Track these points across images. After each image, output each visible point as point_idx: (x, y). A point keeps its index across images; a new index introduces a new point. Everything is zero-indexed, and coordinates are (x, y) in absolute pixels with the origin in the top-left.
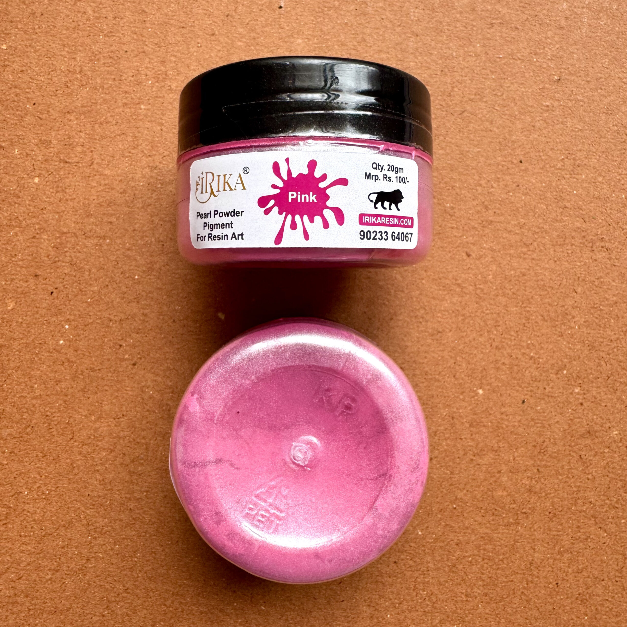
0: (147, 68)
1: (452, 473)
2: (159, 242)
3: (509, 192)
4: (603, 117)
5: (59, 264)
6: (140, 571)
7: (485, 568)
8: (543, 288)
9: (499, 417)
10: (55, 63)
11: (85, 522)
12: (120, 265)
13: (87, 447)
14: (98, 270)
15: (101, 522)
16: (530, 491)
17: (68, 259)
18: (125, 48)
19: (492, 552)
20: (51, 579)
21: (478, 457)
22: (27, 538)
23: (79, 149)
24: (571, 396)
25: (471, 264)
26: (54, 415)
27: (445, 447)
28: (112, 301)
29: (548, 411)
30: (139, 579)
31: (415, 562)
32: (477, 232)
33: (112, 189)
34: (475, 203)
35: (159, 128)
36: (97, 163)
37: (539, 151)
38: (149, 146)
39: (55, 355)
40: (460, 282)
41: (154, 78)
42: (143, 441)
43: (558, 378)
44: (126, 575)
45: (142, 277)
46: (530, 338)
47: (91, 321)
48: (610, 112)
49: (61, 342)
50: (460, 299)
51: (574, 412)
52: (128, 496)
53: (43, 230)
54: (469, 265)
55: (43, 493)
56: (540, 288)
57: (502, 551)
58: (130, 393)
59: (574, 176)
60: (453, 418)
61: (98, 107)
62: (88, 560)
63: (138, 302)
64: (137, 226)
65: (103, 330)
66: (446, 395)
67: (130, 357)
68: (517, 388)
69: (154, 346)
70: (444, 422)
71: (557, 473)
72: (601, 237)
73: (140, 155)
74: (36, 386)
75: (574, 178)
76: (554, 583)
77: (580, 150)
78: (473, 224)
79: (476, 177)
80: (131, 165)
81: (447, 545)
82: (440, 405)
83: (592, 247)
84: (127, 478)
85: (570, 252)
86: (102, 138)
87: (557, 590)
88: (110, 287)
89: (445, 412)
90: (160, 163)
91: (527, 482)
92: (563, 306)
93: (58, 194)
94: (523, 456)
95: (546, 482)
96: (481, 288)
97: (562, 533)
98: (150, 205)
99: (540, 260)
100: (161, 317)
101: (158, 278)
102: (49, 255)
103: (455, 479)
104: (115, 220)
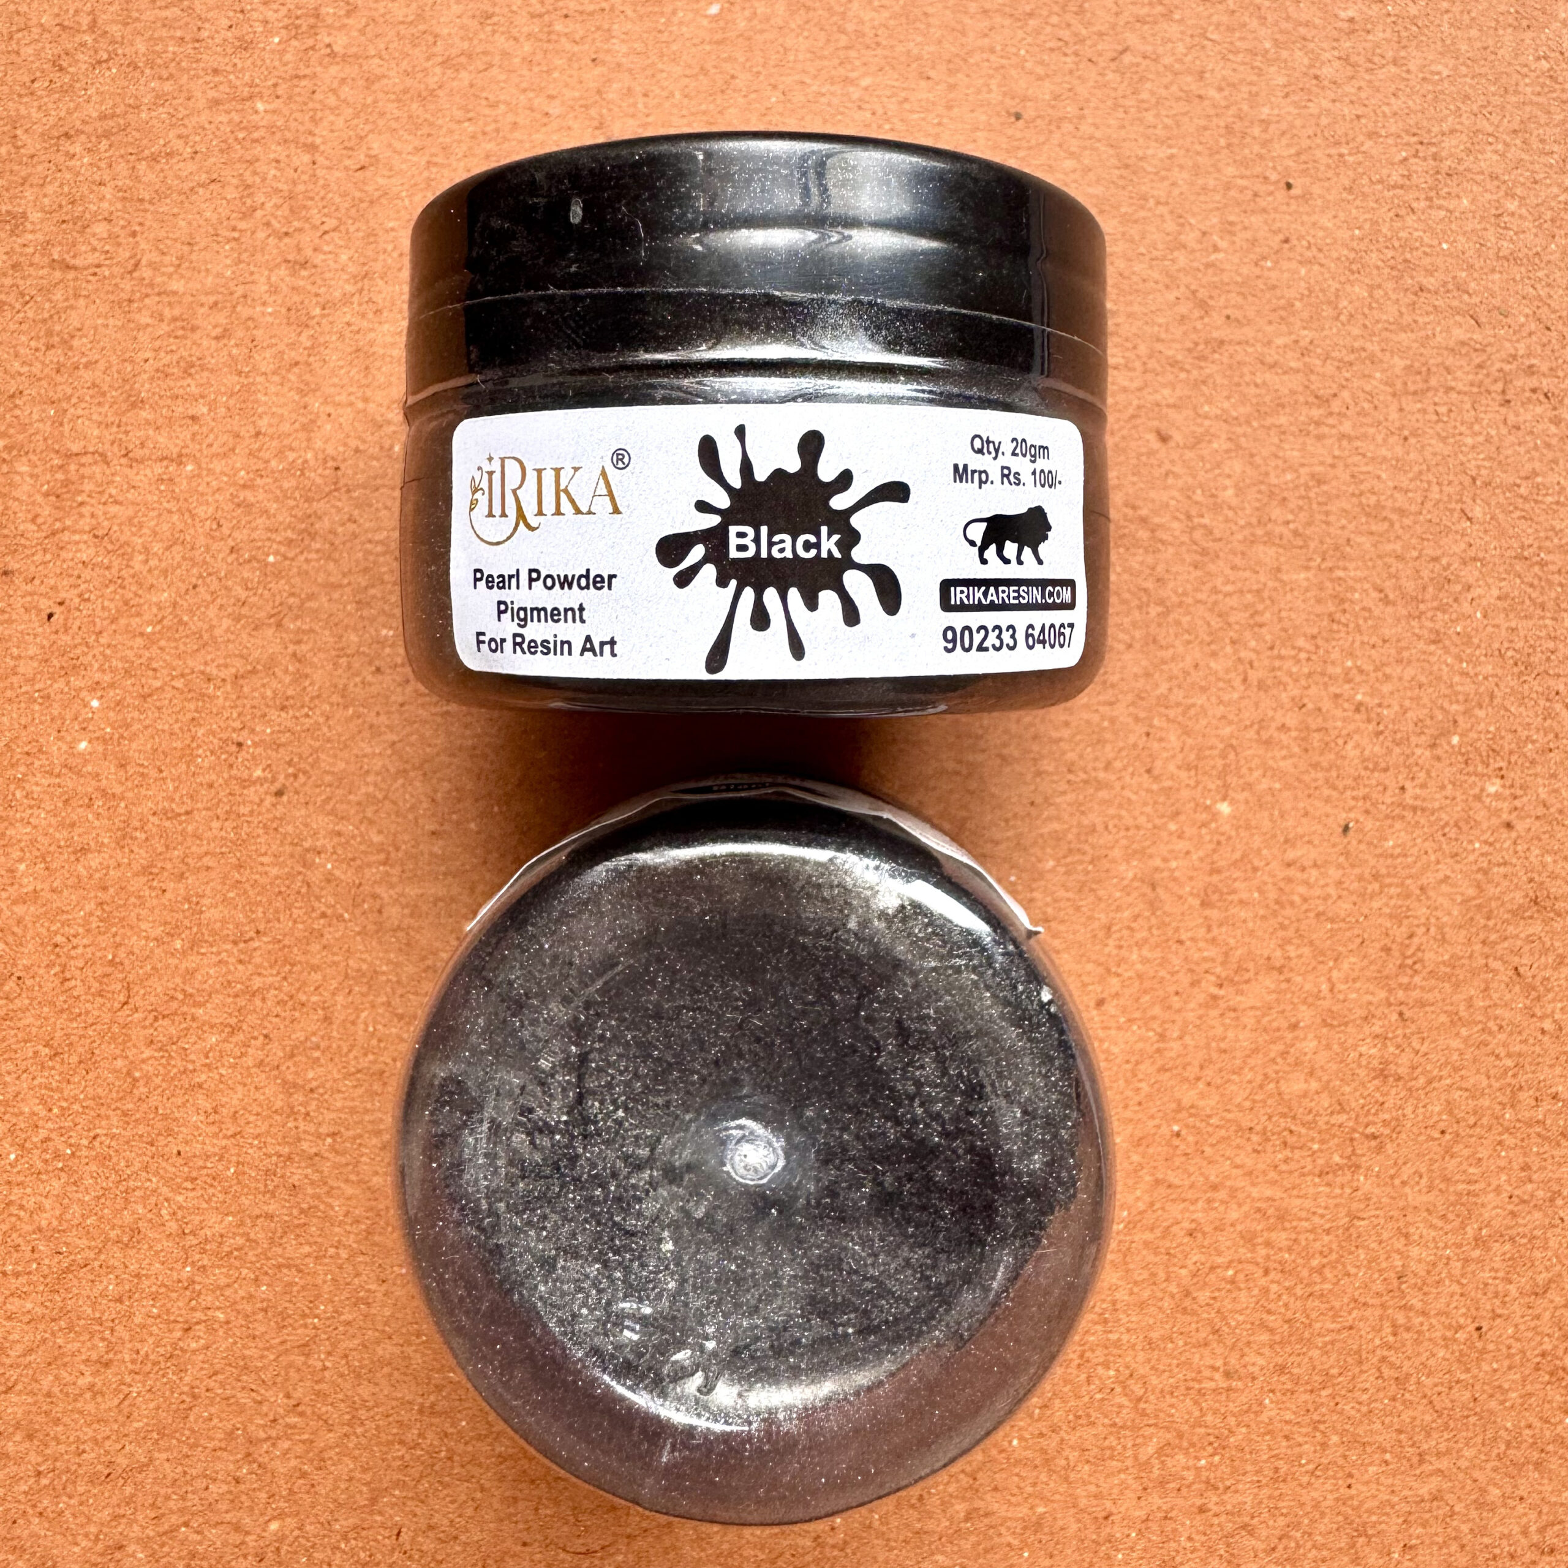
1: (1162, 1037)
2: (325, 461)
3: (1263, 258)
4: (1508, 36)
5: (66, 536)
6: (329, 1354)
7: (1272, 1296)
8: (1374, 513)
9: (1281, 875)
10: (23, 9)
11: (172, 1226)
12: (225, 531)
13: (166, 1023)
14: (168, 548)
15: (215, 1224)
16: (1382, 1074)
17: (85, 523)
19: (1290, 1250)
20: (91, 1387)
21: (1231, 990)
22: (23, 1280)
23: (100, 229)
24: (1478, 805)
25: (1172, 462)
26: (75, 941)
27: (1139, 966)
28: (212, 627)
29: (1415, 851)
30: (327, 1374)
32: (1183, 375)
33: (194, 329)
34: (1171, 296)
35: (306, 158)
36: (150, 264)
37: (1337, 143)
38: (285, 207)
39: (69, 782)
40: (1144, 512)
41: (286, 27)
42: (314, 999)
43: (1439, 759)
44: (290, 1365)
45: (286, 558)
46: (1351, 655)
47: (157, 684)
48: (1525, 23)
49: (83, 745)
50: (1150, 559)
51: (1486, 848)
52: (285, 1150)
53: (17, 450)
54: (1167, 466)
55: (57, 1156)
56: (1368, 515)
57: (1318, 1245)
58: (274, 871)
59: (1437, 202)
60: (1153, 887)
61: (143, 115)
62: (188, 1330)
63: (279, 625)
64: (263, 424)
65: (192, 706)
66: (1130, 822)
67: (268, 775)
68: (1326, 792)
69: (329, 740)
70: (1130, 899)
71: (1455, 1020)
72: (1527, 362)
73: (261, 235)
74: (22, 867)
75: (1440, 208)
76: (1471, 1328)
77: (1452, 132)
78: (1170, 353)
79: (1171, 226)
80: (240, 261)
81: (1162, 1237)
82: (1117, 853)
83: (1504, 392)
84: (279, 1101)
85: (1443, 410)
86: (161, 195)
87: (1479, 1345)
88: (201, 589)
89: (1128, 871)
90: (316, 249)
91: (1373, 1051)
92: (1435, 559)
93: (52, 352)
94: (1354, 980)
95: (1424, 1049)
96: (1205, 526)
97: (1482, 1185)
98: (297, 364)
99: (1365, 436)
100: (343, 661)
101: (329, 558)
102: (37, 516)
103: (1173, 1054)
104: (205, 410)
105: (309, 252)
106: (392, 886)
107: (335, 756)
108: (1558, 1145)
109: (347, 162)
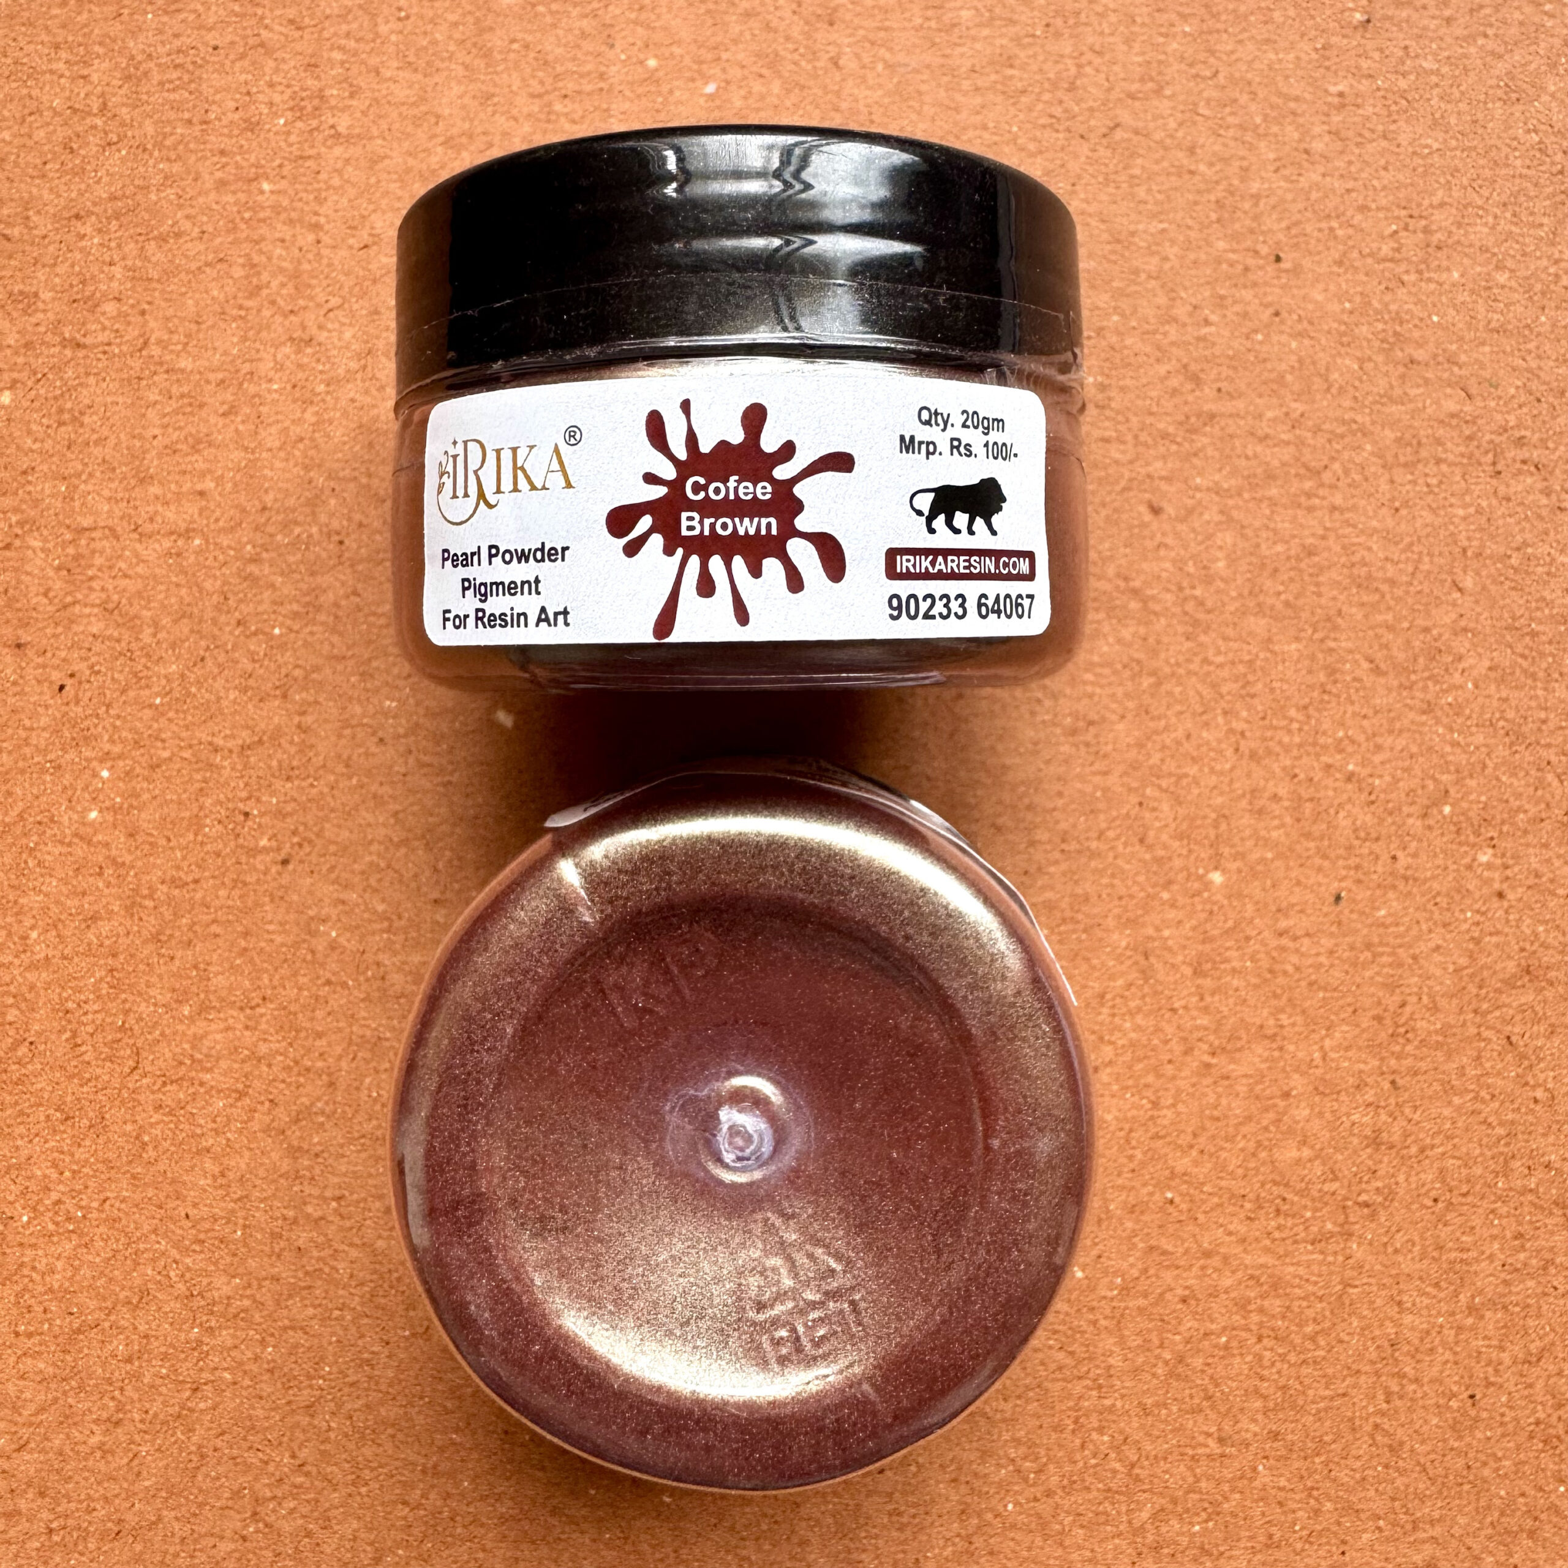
0: (271, 85)
1: (1155, 1105)
2: (329, 535)
3: (1256, 331)
4: (1498, 109)
5: (76, 610)
6: (334, 1414)
7: (1266, 1363)
8: (1365, 584)
9: (1274, 943)
10: (35, 92)
11: (181, 1287)
12: (232, 602)
13: (174, 1087)
14: (176, 622)
15: (222, 1286)
16: (1375, 1141)
17: (95, 597)
18: (212, 38)
19: (1284, 1317)
20: (101, 1446)
21: (1223, 1057)
22: (36, 1339)
23: (110, 308)
24: (1468, 874)
25: (1164, 534)
26: (86, 1008)
27: (1133, 1035)
28: (219, 699)
29: (1407, 921)
30: (332, 1435)
31: (1072, 1353)
32: (1174, 448)
33: (201, 406)
34: (1162, 369)
35: (311, 237)
36: (159, 342)
37: (1329, 216)
38: (290, 285)
39: (79, 850)
40: (1137, 584)
41: (292, 109)
42: (320, 1064)
43: (1430, 828)
44: (296, 1425)
45: (291, 630)
46: (1342, 724)
47: (166, 754)
48: (1514, 96)
49: (93, 815)
50: (1142, 630)
51: (1478, 917)
52: (291, 1214)
53: (29, 525)
54: (1159, 537)
55: (68, 1218)
56: (1359, 586)
57: (1310, 1313)
58: (279, 939)
59: (1427, 275)
60: (1146, 956)
61: (153, 197)
62: (196, 1390)
63: (285, 696)
64: (269, 499)
65: (199, 776)
66: (1123, 891)
67: (274, 844)
68: (1318, 861)
69: (332, 810)
70: (1123, 968)
71: (1449, 1089)
72: (1517, 434)
73: (267, 313)
74: (34, 935)
75: (1430, 280)
76: (1466, 1395)
77: (1442, 205)
78: (1161, 426)
79: (1162, 300)
80: (246, 339)
81: (1156, 1304)
82: (1110, 922)
83: (1494, 464)
84: (285, 1165)
85: (1434, 481)
86: (168, 274)
87: (1473, 1413)
88: (209, 663)
89: (1121, 940)
90: (321, 327)
91: (1366, 1119)
92: (1426, 630)
93: (63, 429)
94: (1348, 1049)
95: (1416, 1117)
96: (1195, 598)
97: (1473, 1254)
98: (301, 439)
99: (1354, 508)
100: (347, 732)
101: (334, 631)
102: (49, 590)
103: (1166, 1122)
104: (212, 485)
105: (314, 331)
106: (395, 953)
107: (339, 826)
108: (1551, 1214)
109: (351, 241)
